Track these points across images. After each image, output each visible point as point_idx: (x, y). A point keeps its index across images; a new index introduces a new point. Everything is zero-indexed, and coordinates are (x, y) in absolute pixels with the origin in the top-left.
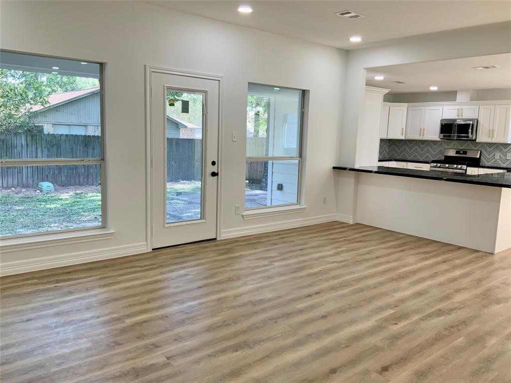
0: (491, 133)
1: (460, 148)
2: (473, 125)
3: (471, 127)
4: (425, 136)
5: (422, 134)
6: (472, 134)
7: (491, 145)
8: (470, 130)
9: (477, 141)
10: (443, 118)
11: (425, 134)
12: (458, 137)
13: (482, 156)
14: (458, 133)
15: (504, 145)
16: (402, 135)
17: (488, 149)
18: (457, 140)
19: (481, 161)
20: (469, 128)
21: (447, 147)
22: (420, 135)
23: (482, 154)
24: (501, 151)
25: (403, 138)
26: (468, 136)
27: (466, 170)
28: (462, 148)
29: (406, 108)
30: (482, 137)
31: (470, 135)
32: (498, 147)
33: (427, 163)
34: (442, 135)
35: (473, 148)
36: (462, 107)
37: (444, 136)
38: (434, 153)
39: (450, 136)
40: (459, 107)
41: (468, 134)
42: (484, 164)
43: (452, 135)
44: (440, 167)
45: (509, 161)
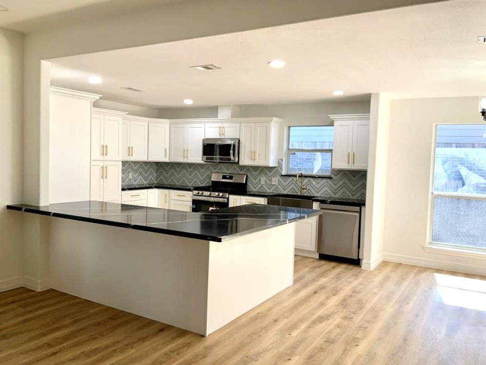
0: (253, 154)
1: (226, 171)
2: (234, 146)
3: (232, 148)
4: (189, 158)
5: (186, 155)
6: (234, 155)
7: (256, 168)
8: (231, 152)
9: (241, 163)
10: (207, 137)
11: (189, 156)
12: (221, 159)
13: (248, 182)
14: (220, 155)
15: (268, 169)
16: (166, 157)
17: (254, 173)
18: (219, 162)
19: (248, 187)
20: (230, 150)
21: (214, 171)
22: (184, 157)
23: (248, 179)
24: (266, 175)
25: (167, 160)
26: (230, 159)
27: (228, 198)
28: (229, 172)
29: (168, 125)
30: (245, 160)
31: (232, 157)
32: (263, 171)
33: (189, 190)
34: (205, 157)
36: (225, 125)
37: (207, 159)
38: (202, 178)
39: (212, 159)
40: (220, 125)
41: (230, 156)
42: (251, 190)
43: (215, 157)
44: (202, 195)
45: (274, 187)
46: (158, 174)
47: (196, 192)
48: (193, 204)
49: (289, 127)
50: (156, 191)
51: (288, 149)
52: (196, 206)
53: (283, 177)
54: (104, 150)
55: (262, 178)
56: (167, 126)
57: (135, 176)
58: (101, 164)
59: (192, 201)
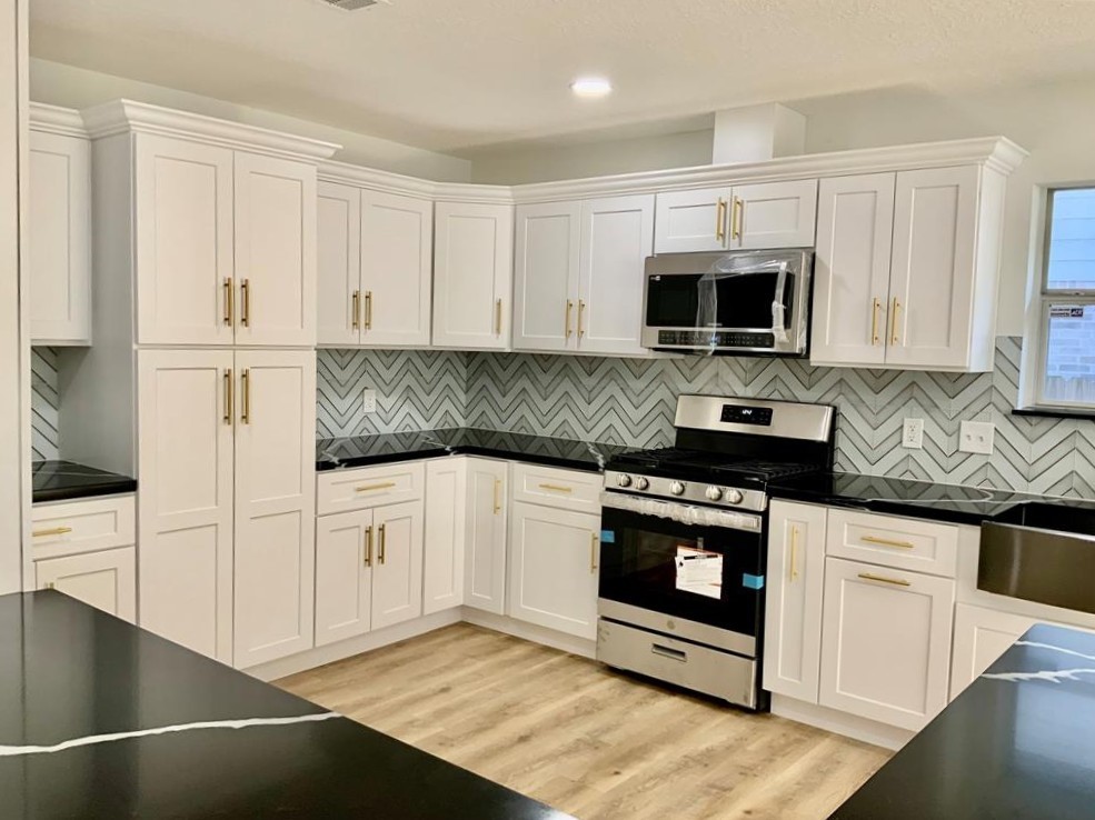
0: (882, 316)
1: (741, 391)
2: (790, 278)
3: (780, 292)
4: (588, 336)
5: (574, 326)
6: (787, 323)
7: (878, 379)
8: (778, 307)
9: (816, 358)
10: (659, 250)
11: (587, 327)
12: (726, 339)
13: (839, 434)
14: (723, 320)
15: (943, 381)
16: (498, 330)
17: (868, 397)
18: (716, 353)
19: (839, 457)
20: (772, 298)
21: (684, 386)
22: (568, 333)
23: (841, 423)
24: (930, 408)
25: (502, 344)
26: (771, 336)
27: (765, 515)
28: (750, 392)
29: (509, 210)
30: (837, 342)
31: (779, 331)
32: (916, 391)
33: (591, 467)
34: (656, 330)
35: (802, 394)
36: (741, 193)
37: (663, 338)
38: (636, 415)
39: (686, 338)
40: (724, 193)
41: (770, 325)
42: (851, 471)
43: (697, 329)
44: (643, 494)
45: (972, 465)
46: (472, 394)
47: (616, 478)
48: (605, 527)
49: (1051, 191)
50: (460, 463)
51: (1044, 293)
52: (616, 537)
53: (1020, 421)
54: (235, 303)
55: (908, 422)
56: (504, 215)
57: (388, 403)
58: (223, 361)
59: (600, 512)
